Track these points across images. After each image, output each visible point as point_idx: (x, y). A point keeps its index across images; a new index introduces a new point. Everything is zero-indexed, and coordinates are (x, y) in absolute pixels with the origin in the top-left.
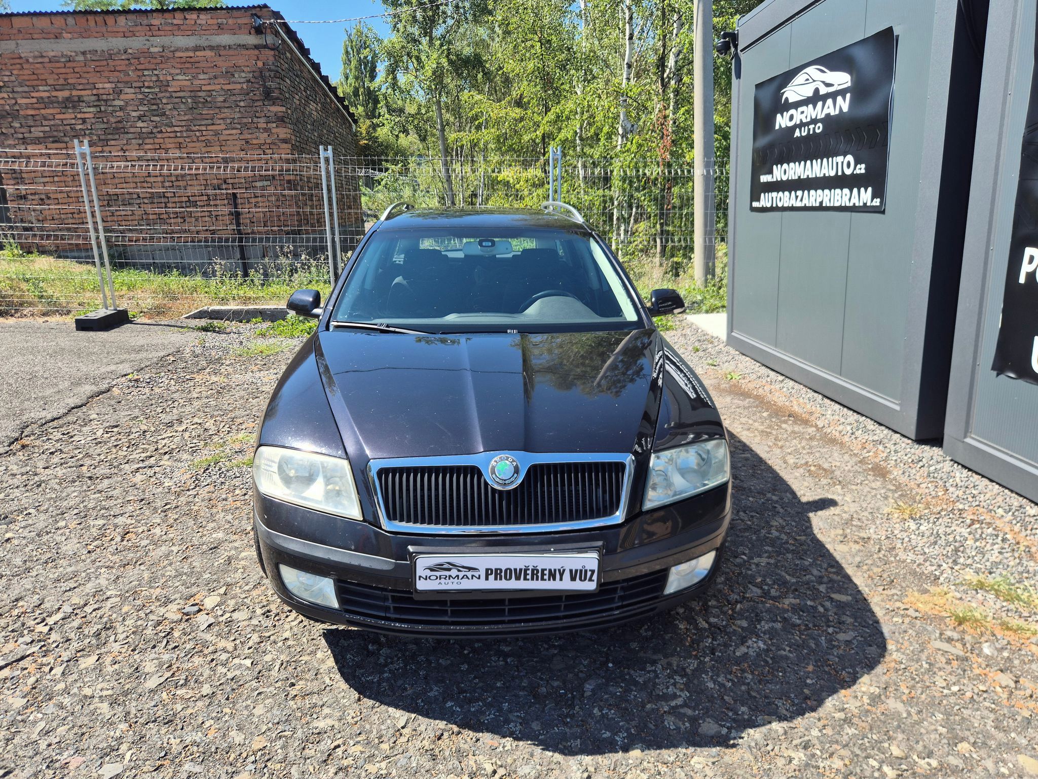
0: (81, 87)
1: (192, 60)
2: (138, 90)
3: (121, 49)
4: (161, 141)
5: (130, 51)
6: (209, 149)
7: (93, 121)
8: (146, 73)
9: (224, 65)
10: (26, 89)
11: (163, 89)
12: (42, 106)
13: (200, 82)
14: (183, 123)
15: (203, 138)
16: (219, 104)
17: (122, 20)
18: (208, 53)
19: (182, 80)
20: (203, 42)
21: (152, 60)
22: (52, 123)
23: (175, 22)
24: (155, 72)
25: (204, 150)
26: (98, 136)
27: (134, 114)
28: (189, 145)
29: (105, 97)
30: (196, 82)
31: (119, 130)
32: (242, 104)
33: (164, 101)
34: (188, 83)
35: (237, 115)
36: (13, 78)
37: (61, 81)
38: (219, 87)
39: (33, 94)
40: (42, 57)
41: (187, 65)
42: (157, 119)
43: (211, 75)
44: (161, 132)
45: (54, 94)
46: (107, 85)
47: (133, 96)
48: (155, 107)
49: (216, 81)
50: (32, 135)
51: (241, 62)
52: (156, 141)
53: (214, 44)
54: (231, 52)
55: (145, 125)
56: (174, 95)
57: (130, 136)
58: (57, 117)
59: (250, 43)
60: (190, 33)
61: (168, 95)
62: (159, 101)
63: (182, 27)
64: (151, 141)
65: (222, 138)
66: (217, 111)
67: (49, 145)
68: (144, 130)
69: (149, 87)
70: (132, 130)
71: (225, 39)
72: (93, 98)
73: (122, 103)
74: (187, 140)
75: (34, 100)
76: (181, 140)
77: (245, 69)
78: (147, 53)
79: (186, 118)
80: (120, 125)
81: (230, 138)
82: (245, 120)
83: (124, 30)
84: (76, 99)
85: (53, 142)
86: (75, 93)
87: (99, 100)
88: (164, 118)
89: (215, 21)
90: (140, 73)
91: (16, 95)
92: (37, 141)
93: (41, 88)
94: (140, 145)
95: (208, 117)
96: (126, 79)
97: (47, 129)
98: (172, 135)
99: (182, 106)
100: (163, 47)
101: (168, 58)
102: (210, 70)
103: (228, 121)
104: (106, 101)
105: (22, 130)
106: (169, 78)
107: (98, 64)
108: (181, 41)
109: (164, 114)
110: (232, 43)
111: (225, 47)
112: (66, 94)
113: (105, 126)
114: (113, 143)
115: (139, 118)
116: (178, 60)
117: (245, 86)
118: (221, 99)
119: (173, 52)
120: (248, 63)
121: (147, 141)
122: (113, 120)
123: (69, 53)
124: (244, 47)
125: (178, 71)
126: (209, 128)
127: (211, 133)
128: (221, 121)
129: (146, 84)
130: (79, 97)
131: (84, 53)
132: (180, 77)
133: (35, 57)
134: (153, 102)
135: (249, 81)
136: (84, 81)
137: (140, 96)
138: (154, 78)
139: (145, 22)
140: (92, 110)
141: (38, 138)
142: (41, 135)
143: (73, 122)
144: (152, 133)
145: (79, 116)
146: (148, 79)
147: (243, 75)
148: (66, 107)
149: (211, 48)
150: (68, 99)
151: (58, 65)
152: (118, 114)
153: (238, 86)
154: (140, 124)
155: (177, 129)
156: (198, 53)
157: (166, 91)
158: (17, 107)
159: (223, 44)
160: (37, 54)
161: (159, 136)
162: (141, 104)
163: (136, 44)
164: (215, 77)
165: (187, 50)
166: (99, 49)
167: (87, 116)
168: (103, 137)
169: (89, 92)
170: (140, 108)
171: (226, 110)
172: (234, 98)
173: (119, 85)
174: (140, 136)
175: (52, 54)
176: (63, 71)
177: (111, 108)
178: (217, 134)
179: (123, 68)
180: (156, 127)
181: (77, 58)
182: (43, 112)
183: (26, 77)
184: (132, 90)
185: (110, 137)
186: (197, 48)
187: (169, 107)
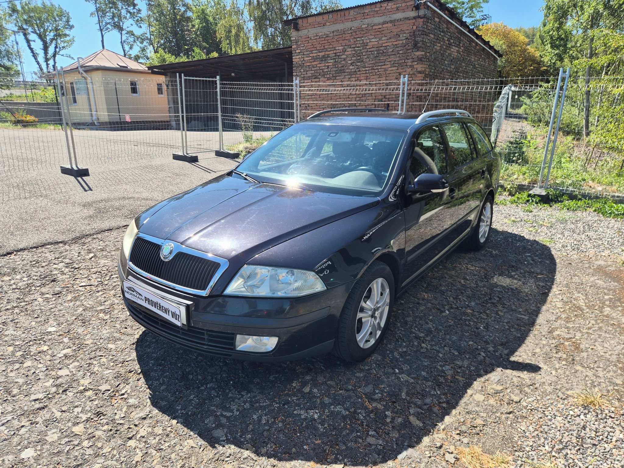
0: (329, 50)
1: (380, 30)
2: (353, 49)
3: (349, 28)
4: (359, 76)
5: (353, 28)
6: (380, 79)
7: (332, 67)
8: (358, 39)
9: (395, 30)
10: (308, 53)
11: (364, 47)
12: (313, 60)
13: (382, 42)
14: (371, 65)
15: (378, 73)
16: (389, 53)
17: (352, 12)
18: (389, 25)
19: (374, 42)
20: (388, 19)
21: (362, 32)
22: (315, 69)
23: (376, 9)
24: (362, 39)
25: (377, 79)
26: (333, 74)
27: (349, 62)
28: (372, 77)
29: (338, 54)
30: (381, 42)
31: (341, 71)
32: (401, 52)
33: (364, 54)
34: (376, 43)
35: (398, 59)
36: (304, 48)
37: (322, 48)
38: (391, 43)
39: (311, 55)
40: (317, 36)
41: (378, 33)
42: (359, 64)
43: (388, 37)
44: (360, 71)
45: (318, 54)
46: (340, 48)
47: (350, 53)
48: (359, 58)
49: (390, 41)
50: (307, 75)
51: (405, 28)
52: (357, 76)
53: (392, 19)
54: (401, 23)
55: (353, 67)
56: (369, 50)
57: (346, 74)
58: (318, 65)
59: (411, 16)
60: (382, 15)
61: (366, 50)
62: (361, 54)
63: (379, 12)
64: (354, 76)
65: (388, 72)
66: (388, 57)
67: (313, 80)
68: (352, 70)
69: (358, 47)
70: (347, 71)
71: (399, 15)
72: (334, 55)
73: (345, 57)
74: (371, 74)
75: (311, 58)
76: (368, 75)
77: (406, 32)
78: (360, 29)
79: (373, 62)
80: (342, 68)
81: (392, 72)
82: (401, 61)
83: (352, 17)
84: (326, 56)
85: (315, 78)
86: (327, 53)
87: (336, 56)
88: (362, 63)
89: (395, 6)
90: (355, 40)
91: (304, 56)
92: (309, 78)
93: (314, 52)
94: (349, 78)
95: (383, 61)
96: (349, 43)
97: (313, 72)
98: (364, 72)
99: (372, 56)
100: (368, 24)
101: (370, 30)
102: (389, 34)
103: (392, 62)
104: (339, 56)
105: (304, 73)
106: (368, 41)
107: (338, 37)
108: (378, 20)
109: (363, 61)
110: (402, 17)
111: (398, 20)
112: (323, 54)
113: (336, 69)
114: (338, 78)
115: (351, 64)
116: (374, 31)
117: (404, 42)
118: (391, 50)
119: (372, 26)
120: (408, 27)
121: (353, 76)
122: (340, 66)
123: (328, 33)
124: (408, 19)
125: (373, 37)
126: (382, 67)
127: (383, 70)
128: (389, 63)
129: (357, 45)
130: (328, 55)
131: (333, 32)
132: (373, 40)
133: (314, 36)
134: (359, 55)
135: (407, 39)
136: (331, 46)
137: (354, 52)
138: (361, 42)
139: (362, 12)
140: (332, 61)
141: (309, 77)
142: (311, 75)
143: (324, 68)
144: (355, 72)
145: (326, 65)
146: (358, 42)
147: (405, 35)
148: (322, 61)
149: (391, 22)
150: (323, 56)
151: (322, 39)
152: (343, 62)
153: (401, 42)
154: (351, 67)
155: (367, 69)
156: (384, 26)
157: (366, 48)
158: (304, 62)
159: (398, 18)
160: (315, 35)
161: (358, 73)
162: (354, 56)
163: (356, 24)
164: (390, 38)
165: (379, 24)
166: (340, 29)
167: (330, 64)
168: (334, 75)
169: (332, 52)
170: (353, 59)
171: (392, 56)
172: (397, 49)
173: (346, 47)
174: (351, 74)
175: (321, 34)
176: (324, 42)
177: (340, 60)
178: (385, 70)
179: (349, 38)
180: (358, 68)
181: (330, 35)
182: (313, 63)
183: (309, 47)
184: (350, 49)
185: (337, 75)
186: (385, 23)
187: (365, 57)
